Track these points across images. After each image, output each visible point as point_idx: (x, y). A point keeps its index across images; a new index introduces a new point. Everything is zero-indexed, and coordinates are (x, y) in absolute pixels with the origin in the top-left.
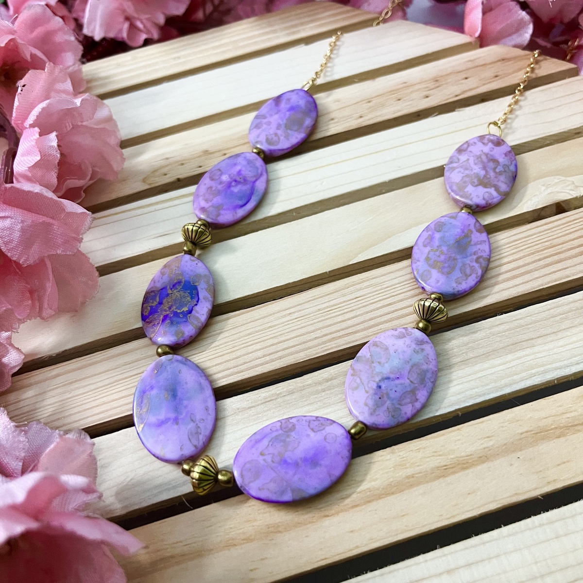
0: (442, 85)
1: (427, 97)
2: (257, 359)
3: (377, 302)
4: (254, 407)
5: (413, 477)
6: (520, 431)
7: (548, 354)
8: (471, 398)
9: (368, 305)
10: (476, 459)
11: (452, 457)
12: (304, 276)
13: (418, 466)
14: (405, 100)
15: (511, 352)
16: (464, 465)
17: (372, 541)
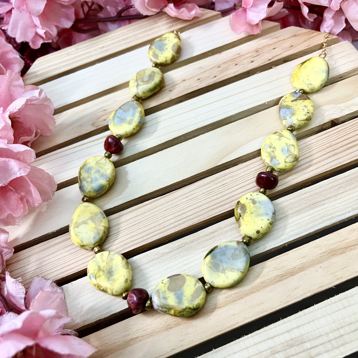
0: (261, 54)
1: (253, 62)
2: (171, 224)
3: (235, 186)
4: (172, 251)
5: (264, 282)
6: (320, 253)
7: (332, 208)
8: (292, 236)
9: (230, 188)
10: (298, 270)
11: (285, 269)
12: (192, 174)
13: (267, 276)
14: (239, 65)
15: (312, 209)
16: (291, 273)
17: (245, 319)
